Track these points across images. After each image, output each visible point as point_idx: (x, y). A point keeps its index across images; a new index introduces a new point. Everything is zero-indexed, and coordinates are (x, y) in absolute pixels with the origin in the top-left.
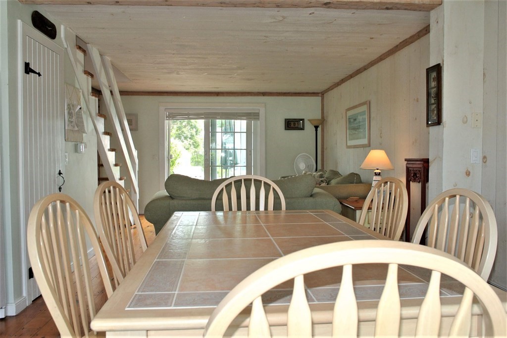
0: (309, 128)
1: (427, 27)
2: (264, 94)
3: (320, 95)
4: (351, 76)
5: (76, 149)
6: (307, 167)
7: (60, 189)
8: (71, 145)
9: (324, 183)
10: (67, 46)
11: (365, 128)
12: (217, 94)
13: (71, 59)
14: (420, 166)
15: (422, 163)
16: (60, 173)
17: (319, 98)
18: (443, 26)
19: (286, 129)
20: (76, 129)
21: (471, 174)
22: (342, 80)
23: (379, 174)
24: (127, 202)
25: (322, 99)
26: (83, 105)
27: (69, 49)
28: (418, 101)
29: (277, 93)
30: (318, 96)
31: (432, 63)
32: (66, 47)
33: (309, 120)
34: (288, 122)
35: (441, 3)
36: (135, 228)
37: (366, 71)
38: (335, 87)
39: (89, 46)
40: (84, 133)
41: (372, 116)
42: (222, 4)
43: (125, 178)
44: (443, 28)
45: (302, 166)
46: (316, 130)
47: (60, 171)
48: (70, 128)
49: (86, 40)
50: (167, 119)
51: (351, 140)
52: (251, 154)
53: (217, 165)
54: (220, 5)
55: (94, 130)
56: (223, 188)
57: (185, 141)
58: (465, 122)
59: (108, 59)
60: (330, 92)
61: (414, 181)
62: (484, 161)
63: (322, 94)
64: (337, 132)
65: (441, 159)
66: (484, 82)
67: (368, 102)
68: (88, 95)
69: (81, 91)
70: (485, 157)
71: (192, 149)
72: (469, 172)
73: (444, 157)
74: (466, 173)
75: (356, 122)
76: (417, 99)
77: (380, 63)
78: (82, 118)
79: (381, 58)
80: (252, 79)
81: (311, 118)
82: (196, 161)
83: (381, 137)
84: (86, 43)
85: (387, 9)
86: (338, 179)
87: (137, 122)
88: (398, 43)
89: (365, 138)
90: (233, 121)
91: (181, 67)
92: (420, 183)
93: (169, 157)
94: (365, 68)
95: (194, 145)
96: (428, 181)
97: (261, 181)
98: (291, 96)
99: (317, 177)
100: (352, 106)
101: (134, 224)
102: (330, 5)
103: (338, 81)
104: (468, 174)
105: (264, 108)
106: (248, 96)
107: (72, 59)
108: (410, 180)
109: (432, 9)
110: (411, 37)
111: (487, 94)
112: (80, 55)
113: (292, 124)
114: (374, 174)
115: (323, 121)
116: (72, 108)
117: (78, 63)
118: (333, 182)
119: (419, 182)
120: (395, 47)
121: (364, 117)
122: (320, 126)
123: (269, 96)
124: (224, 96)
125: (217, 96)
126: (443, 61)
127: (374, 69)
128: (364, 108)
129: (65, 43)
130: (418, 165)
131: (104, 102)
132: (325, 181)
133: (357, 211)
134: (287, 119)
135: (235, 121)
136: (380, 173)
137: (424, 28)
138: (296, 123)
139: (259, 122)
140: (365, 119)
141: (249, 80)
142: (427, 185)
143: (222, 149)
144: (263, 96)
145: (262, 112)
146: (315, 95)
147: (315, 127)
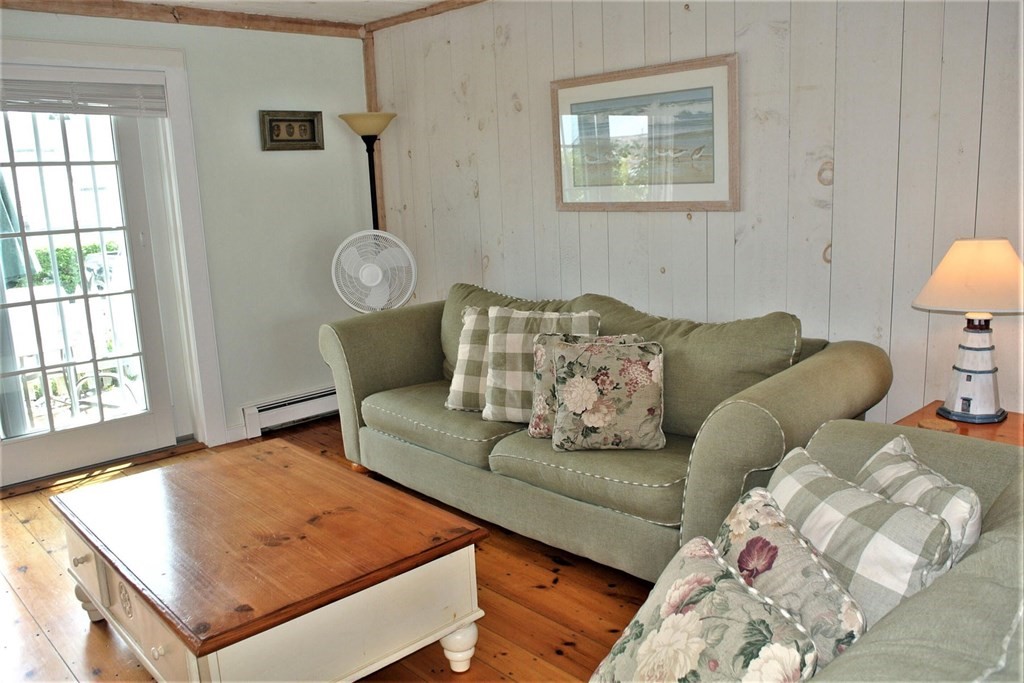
0: (340, 147)
2: (178, 16)
3: (362, 32)
17: (358, 44)
19: (265, 148)
23: (984, 327)
25: (366, 48)
33: (340, 116)
34: (271, 121)
45: (370, 276)
46: (371, 151)
63: (365, 31)
67: (735, 58)
105: (181, 70)
113: (282, 131)
134: (268, 113)
136: (987, 322)
138: (295, 125)
139: (166, 123)
143: (23, 235)
144: (177, 20)
145: (176, 83)
146: (346, 31)
147: (365, 138)
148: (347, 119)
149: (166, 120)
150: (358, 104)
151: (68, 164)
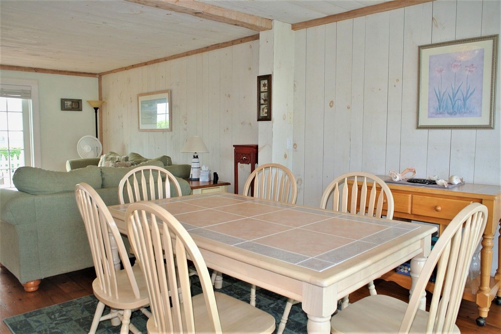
0: (87, 111)
2: (36, 70)
3: (98, 76)
4: (146, 64)
14: (250, 151)
15: (252, 148)
17: (97, 80)
19: (62, 110)
21: (287, 156)
23: (197, 157)
29: (52, 70)
30: (96, 77)
31: (262, 72)
33: (86, 101)
35: (270, 28)
37: (166, 61)
41: (174, 103)
45: (87, 149)
46: (96, 112)
51: (144, 123)
56: (126, 181)
58: (284, 119)
61: (244, 162)
62: (295, 147)
63: (100, 76)
64: (124, 115)
65: (271, 146)
66: (295, 91)
67: (169, 91)
70: (295, 145)
73: (274, 144)
75: (151, 107)
79: (188, 54)
81: (90, 99)
83: (186, 124)
85: (236, 25)
88: (210, 45)
89: (165, 123)
92: (250, 164)
96: (257, 162)
97: (158, 171)
98: (68, 75)
100: (145, 91)
104: (285, 156)
105: (36, 86)
108: (239, 162)
109: (264, 30)
111: (296, 99)
114: (193, 157)
115: (102, 103)
119: (248, 163)
120: (205, 48)
126: (273, 73)
130: (247, 151)
133: (193, 190)
134: (63, 99)
142: (256, 165)
144: (36, 72)
145: (35, 90)
146: (92, 75)
147: (95, 108)
148: (89, 102)
149: (31, 100)
150: (96, 98)
151: (7, 112)
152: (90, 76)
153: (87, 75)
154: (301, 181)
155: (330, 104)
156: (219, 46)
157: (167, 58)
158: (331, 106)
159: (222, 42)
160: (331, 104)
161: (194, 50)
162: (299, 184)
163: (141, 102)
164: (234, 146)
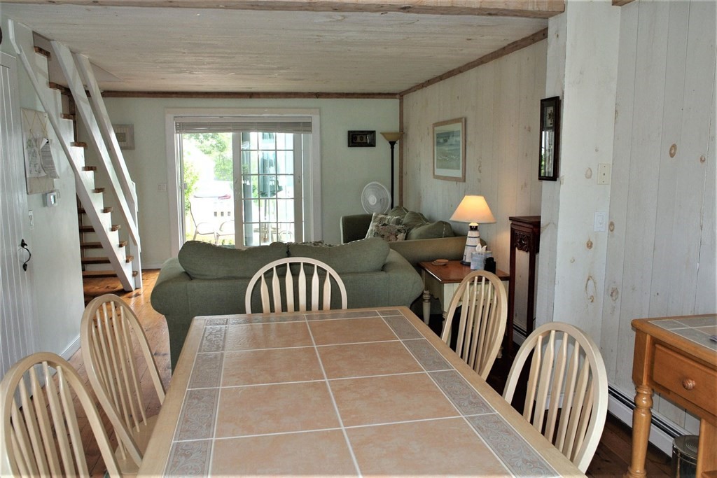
0: (382, 145)
1: (544, 30)
2: (318, 95)
3: (398, 96)
4: (441, 78)
5: (45, 203)
6: (380, 201)
7: (25, 267)
8: (37, 198)
9: (402, 234)
10: (21, 51)
11: (459, 155)
12: (251, 95)
13: (28, 69)
14: (529, 230)
15: (531, 226)
16: (23, 244)
17: (396, 101)
18: (565, 44)
19: (349, 146)
20: (43, 174)
21: (593, 246)
22: (429, 81)
23: (475, 229)
24: (126, 316)
25: (400, 103)
26: (52, 135)
27: (23, 54)
28: (529, 131)
29: (336, 94)
30: (396, 98)
31: (549, 94)
32: (19, 53)
33: (381, 133)
34: (353, 135)
35: (562, 10)
36: (137, 295)
37: (461, 74)
38: (419, 89)
39: (55, 44)
40: (55, 177)
41: (469, 139)
42: (254, 6)
43: (120, 226)
44: (565, 47)
45: (372, 200)
46: (392, 148)
47: (23, 241)
48: (34, 174)
49: (49, 37)
50: (177, 133)
51: (440, 168)
52: (300, 181)
53: (252, 197)
54: (251, 7)
55: (70, 168)
56: (261, 277)
57: (205, 141)
58: (589, 177)
59: (84, 57)
60: (411, 94)
61: (520, 249)
62: (611, 228)
63: (401, 95)
64: (422, 152)
65: (556, 226)
66: (616, 123)
67: (463, 120)
68: (58, 118)
69: (47, 115)
70: (612, 224)
71: (216, 153)
72: (592, 244)
73: (561, 224)
74: (588, 245)
75: (446, 144)
76: (529, 128)
77: (480, 67)
78: (51, 156)
79: (482, 61)
80: (300, 80)
81: (385, 130)
82: (221, 170)
83: (480, 172)
84: (49, 40)
85: (490, 14)
86: (422, 229)
87: (132, 137)
89: (459, 169)
90: (274, 134)
91: (195, 67)
92: (529, 254)
93: (183, 186)
94: (460, 70)
95: (218, 147)
96: (538, 251)
97: (313, 266)
98: (357, 98)
99: (393, 223)
100: (441, 119)
101: (136, 289)
102: (410, 9)
103: (424, 81)
104: (590, 245)
105: (318, 116)
106: (295, 97)
107: (30, 69)
108: (516, 246)
109: (552, 16)
110: (524, 40)
111: (618, 139)
112: (41, 60)
113: (358, 139)
114: (469, 228)
115: (402, 135)
116: (34, 144)
117: (39, 74)
118: (415, 232)
119: (527, 252)
120: (501, 49)
121: (458, 139)
122: (398, 142)
123: (325, 98)
124: (260, 98)
125: (251, 97)
126: (563, 93)
127: (472, 73)
128: (458, 127)
129: (16, 47)
130: (525, 230)
131: (83, 123)
132: (403, 231)
133: (445, 285)
134: (351, 132)
135: (277, 134)
136: (476, 227)
137: (541, 31)
138: (364, 137)
139: (311, 136)
140: (459, 142)
141: (295, 80)
142: (536, 256)
143: (259, 175)
144: (317, 98)
145: (316, 121)
146: (389, 96)
147: (390, 143)
148: (383, 134)
151: (276, 150)
152: (388, 98)
153: (383, 96)
154: (618, 292)
155: (671, 150)
156: (517, 46)
157: (461, 67)
158: (672, 155)
159: (520, 38)
160: (673, 151)
161: (489, 55)
162: (614, 298)
163: (437, 134)
164: (511, 219)
